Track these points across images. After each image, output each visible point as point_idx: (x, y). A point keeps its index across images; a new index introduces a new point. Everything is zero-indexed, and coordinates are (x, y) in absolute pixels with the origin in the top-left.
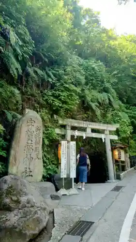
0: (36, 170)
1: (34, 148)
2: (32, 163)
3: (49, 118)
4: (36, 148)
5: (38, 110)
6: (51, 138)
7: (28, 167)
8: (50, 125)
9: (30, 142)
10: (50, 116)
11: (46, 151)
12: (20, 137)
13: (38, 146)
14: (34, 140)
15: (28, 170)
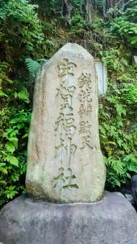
0: (87, 174)
1: (77, 123)
2: (75, 159)
3: (125, 66)
4: (82, 123)
5: (101, 53)
6: (130, 102)
7: (66, 168)
8: (125, 77)
9: (66, 111)
10: (126, 63)
11: (121, 127)
12: (43, 104)
13: (86, 118)
14: (76, 106)
15: (67, 174)
